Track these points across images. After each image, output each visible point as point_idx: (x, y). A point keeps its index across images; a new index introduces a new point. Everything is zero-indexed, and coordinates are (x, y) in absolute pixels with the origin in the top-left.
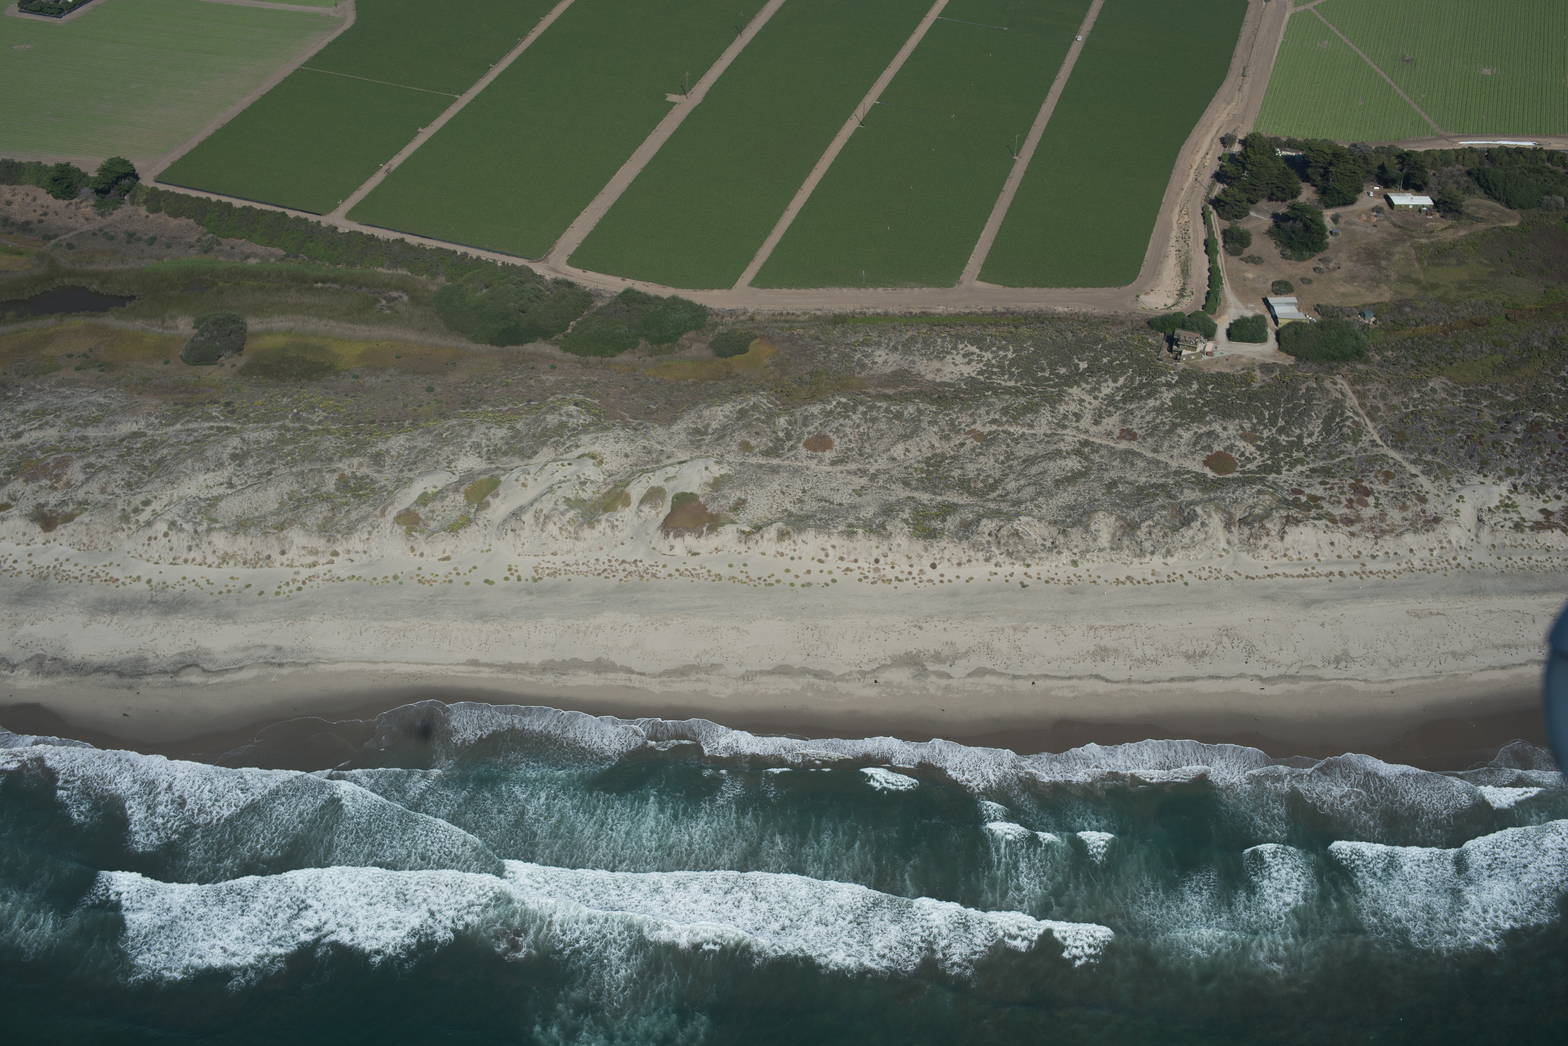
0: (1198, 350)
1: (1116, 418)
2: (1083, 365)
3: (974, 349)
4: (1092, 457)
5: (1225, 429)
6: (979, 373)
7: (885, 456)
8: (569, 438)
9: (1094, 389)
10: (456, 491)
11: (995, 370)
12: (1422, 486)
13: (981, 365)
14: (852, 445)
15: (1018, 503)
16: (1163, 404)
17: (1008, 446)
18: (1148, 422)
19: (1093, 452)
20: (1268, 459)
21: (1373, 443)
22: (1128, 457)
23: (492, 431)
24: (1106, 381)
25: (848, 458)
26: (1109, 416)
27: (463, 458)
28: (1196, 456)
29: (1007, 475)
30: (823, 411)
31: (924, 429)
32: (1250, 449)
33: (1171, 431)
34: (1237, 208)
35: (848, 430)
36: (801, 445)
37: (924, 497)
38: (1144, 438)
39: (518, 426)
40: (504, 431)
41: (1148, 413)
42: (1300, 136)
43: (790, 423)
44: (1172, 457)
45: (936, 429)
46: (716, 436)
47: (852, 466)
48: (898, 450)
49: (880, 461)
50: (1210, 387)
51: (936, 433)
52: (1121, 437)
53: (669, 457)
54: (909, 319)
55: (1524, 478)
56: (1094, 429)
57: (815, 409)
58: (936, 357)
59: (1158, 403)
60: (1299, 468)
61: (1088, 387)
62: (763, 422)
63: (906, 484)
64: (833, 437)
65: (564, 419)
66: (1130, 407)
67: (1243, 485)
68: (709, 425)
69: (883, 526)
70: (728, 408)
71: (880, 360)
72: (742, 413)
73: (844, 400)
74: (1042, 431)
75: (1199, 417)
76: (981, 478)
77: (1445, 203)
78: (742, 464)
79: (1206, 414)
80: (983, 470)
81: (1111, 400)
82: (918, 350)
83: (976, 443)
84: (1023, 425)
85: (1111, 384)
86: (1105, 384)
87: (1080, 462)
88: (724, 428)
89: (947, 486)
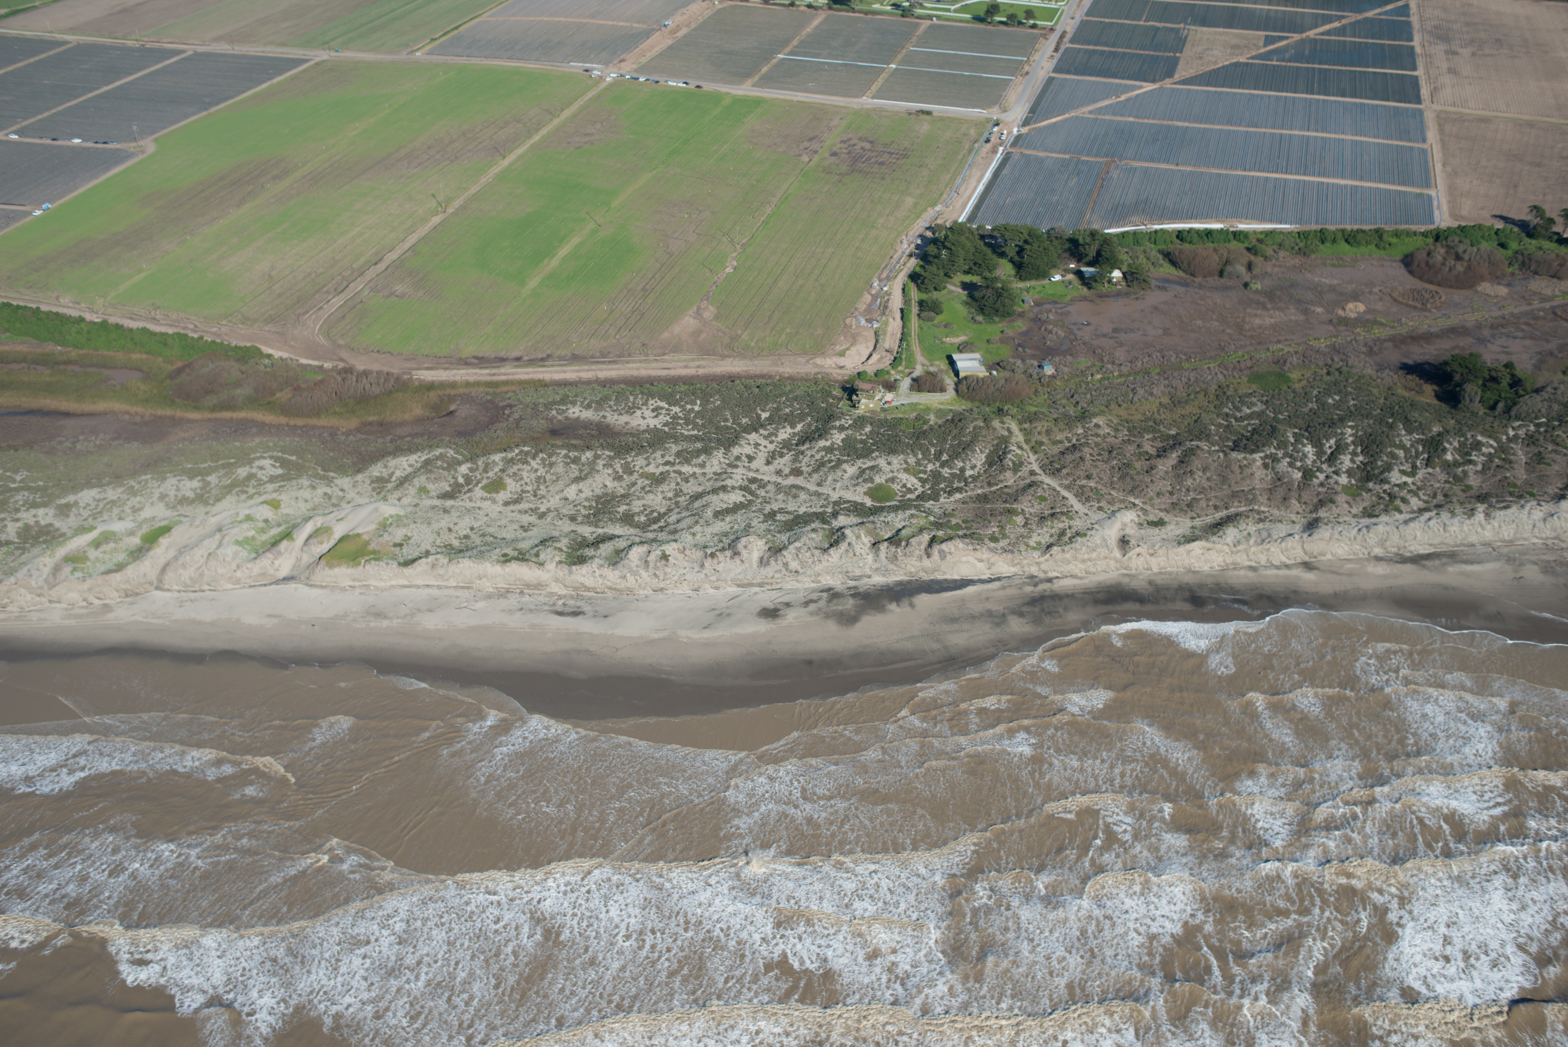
0: (876, 399)
1: (788, 458)
2: (765, 415)
3: (663, 404)
4: (758, 492)
5: (889, 463)
6: (664, 425)
7: (557, 497)
8: (254, 487)
9: (771, 435)
10: (131, 534)
11: (681, 421)
12: (1072, 507)
13: (668, 418)
15: (674, 532)
16: (833, 444)
17: (678, 484)
18: (817, 460)
19: (759, 487)
20: (929, 488)
21: (1032, 473)
22: (792, 490)
23: (183, 483)
24: (784, 427)
25: (522, 498)
26: (782, 457)
27: (149, 507)
28: (857, 488)
29: (672, 509)
30: (503, 459)
31: (598, 471)
32: (912, 481)
33: (836, 467)
34: (935, 283)
35: (525, 474)
36: (477, 489)
37: (586, 530)
38: (810, 474)
39: (209, 479)
40: (195, 483)
41: (818, 451)
43: (471, 470)
44: (834, 489)
45: (610, 471)
46: (398, 482)
47: (524, 506)
48: (571, 492)
49: (552, 500)
50: (882, 430)
51: (609, 475)
52: (789, 474)
53: (349, 502)
56: (766, 468)
57: (497, 457)
58: (627, 412)
59: (829, 443)
60: (958, 496)
62: (445, 469)
63: (573, 519)
64: (509, 480)
65: (254, 471)
66: (801, 448)
67: (898, 511)
68: (393, 473)
69: (536, 555)
70: (414, 458)
72: (427, 462)
73: (526, 449)
74: (713, 471)
75: (866, 453)
76: (646, 512)
77: (1132, 273)
78: (416, 505)
79: (873, 451)
80: (650, 507)
81: (786, 445)
82: (610, 407)
83: (647, 482)
84: (696, 465)
85: (789, 430)
86: (783, 431)
87: (744, 496)
88: (408, 476)
89: (611, 520)
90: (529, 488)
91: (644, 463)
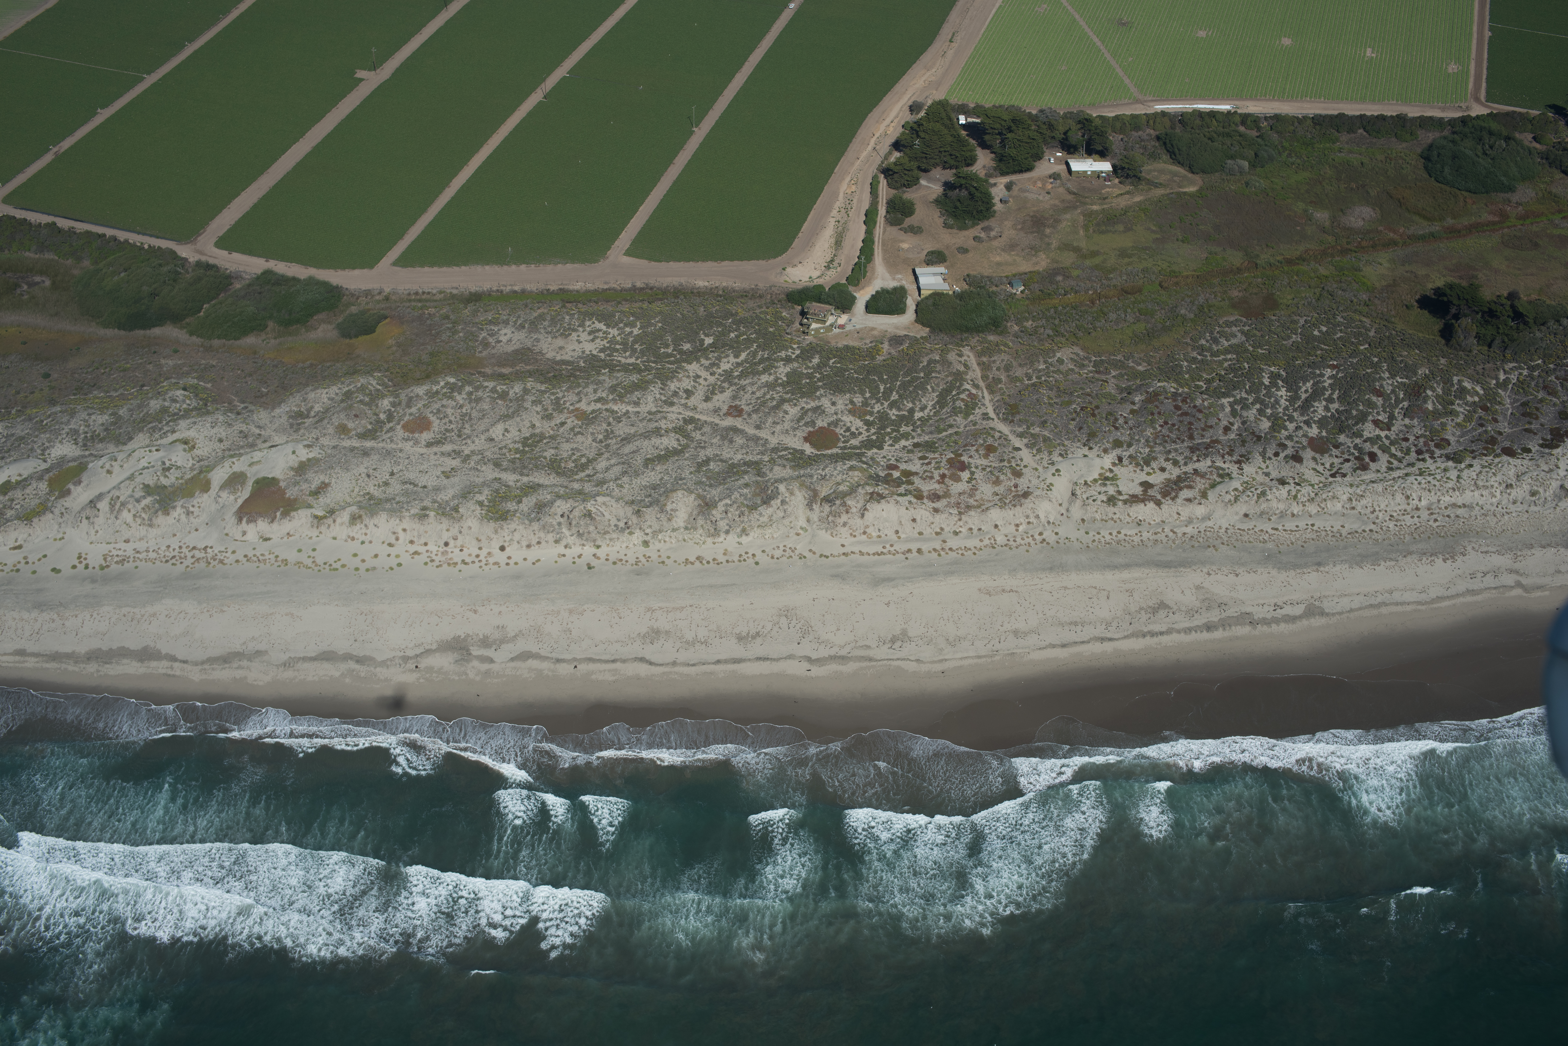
0: (828, 324)
1: (728, 394)
2: (708, 341)
3: (602, 326)
4: (693, 435)
5: (834, 404)
6: (601, 351)
7: (483, 437)
8: (167, 423)
9: (713, 365)
10: (40, 478)
11: (618, 347)
12: (1021, 460)
13: (605, 342)
14: (452, 426)
15: (601, 483)
16: (777, 379)
17: (609, 424)
18: (758, 398)
19: (696, 428)
20: (874, 434)
21: (986, 416)
22: (729, 434)
23: (93, 417)
24: (727, 356)
25: (445, 439)
26: (721, 392)
27: (59, 445)
28: (797, 432)
29: (602, 454)
30: (428, 392)
31: (526, 409)
32: (857, 424)
33: (777, 407)
34: (906, 178)
35: (449, 411)
36: (399, 427)
37: (510, 478)
38: (749, 415)
39: (121, 412)
40: (106, 417)
41: (759, 388)
42: (988, 102)
43: (393, 404)
44: (773, 433)
45: (539, 408)
46: (317, 418)
47: (448, 448)
48: (497, 431)
49: (477, 441)
50: (832, 361)
51: (538, 413)
52: (728, 414)
53: (265, 441)
54: (545, 296)
55: (1132, 450)
56: (702, 406)
57: (421, 390)
58: (562, 335)
59: (772, 378)
60: (903, 443)
61: (707, 363)
62: (366, 404)
63: (497, 465)
64: (432, 418)
65: (166, 404)
66: (743, 382)
67: (836, 462)
68: (312, 407)
69: (456, 509)
70: (334, 389)
71: (504, 339)
72: (348, 395)
73: (452, 380)
74: (647, 409)
75: (810, 392)
76: (574, 457)
77: (1123, 168)
78: (335, 447)
79: (817, 389)
80: (578, 450)
81: (728, 376)
82: (544, 328)
83: (577, 422)
84: (629, 403)
85: (732, 359)
86: (726, 360)
87: (678, 440)
88: (327, 410)
89: (537, 467)
91: (576, 398)
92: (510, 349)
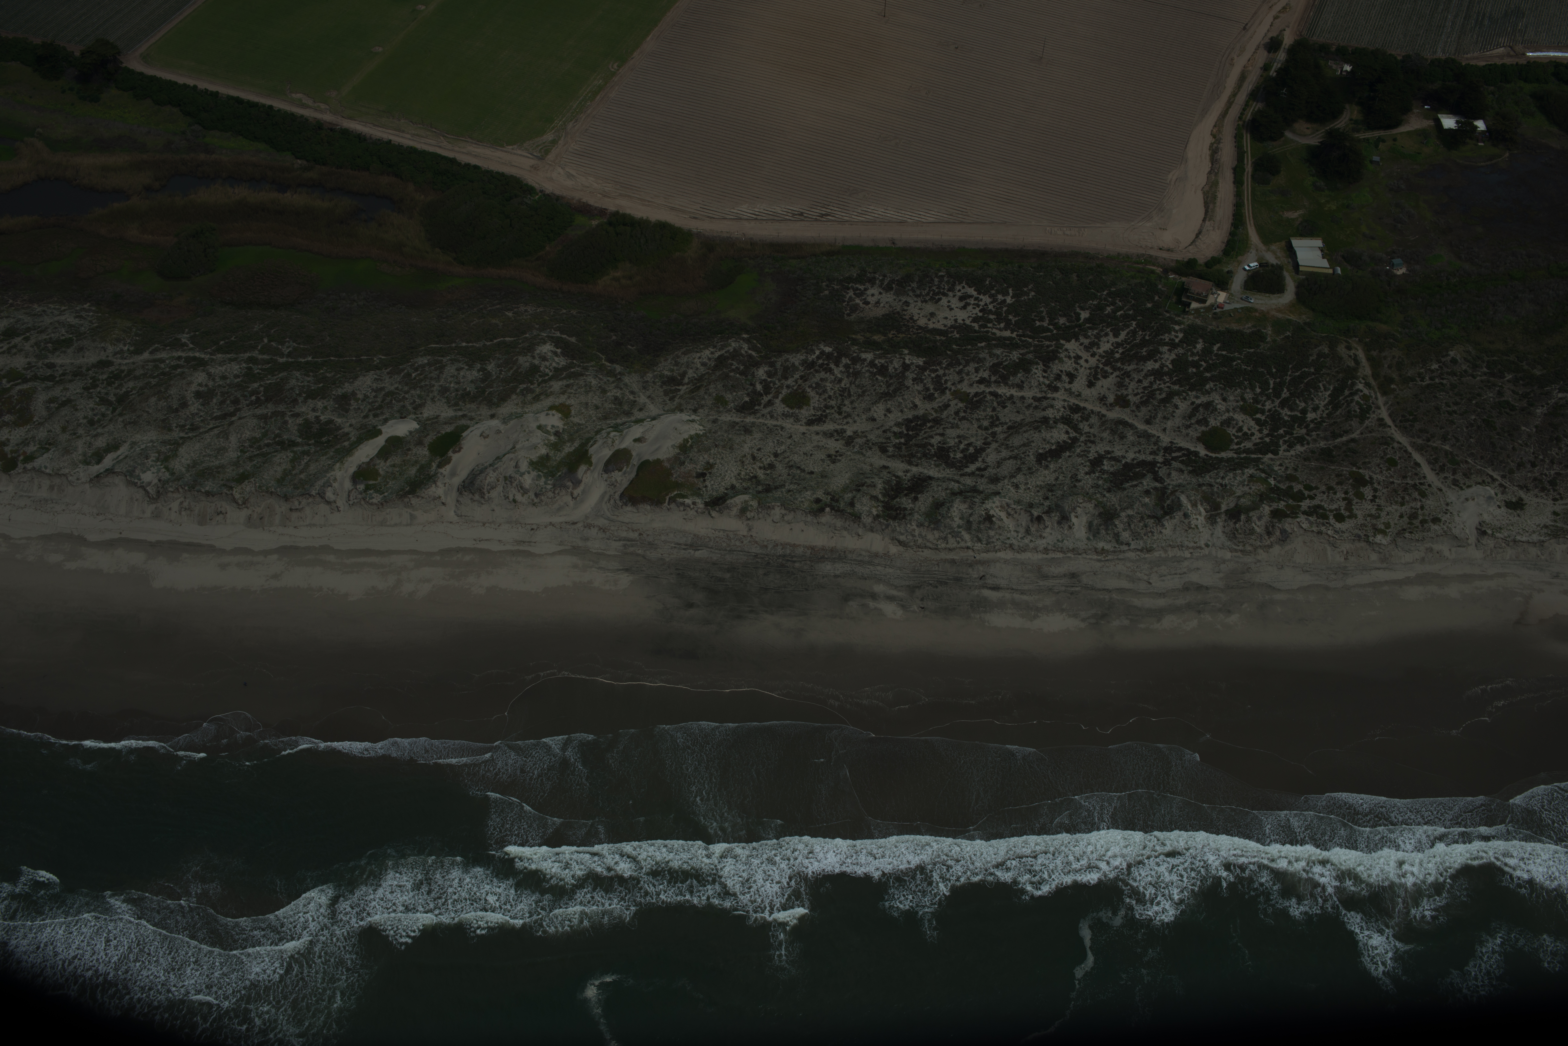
0: (1208, 303)
1: (1112, 379)
2: (1084, 315)
3: (972, 291)
4: (1081, 426)
5: (1224, 399)
6: (974, 320)
7: (864, 417)
8: (539, 385)
9: (1092, 344)
10: (419, 441)
11: (992, 317)
12: (1425, 477)
13: (977, 311)
15: (995, 480)
16: (1162, 366)
17: (994, 409)
18: (1145, 388)
19: (1083, 419)
20: (1267, 435)
21: (1381, 422)
22: (1118, 428)
23: (462, 373)
24: (1107, 335)
25: (826, 416)
26: (1105, 377)
27: (431, 404)
28: (1189, 431)
29: (989, 444)
30: (804, 362)
31: (908, 388)
32: (1249, 423)
33: (1166, 400)
34: (1271, 131)
35: (829, 385)
36: (778, 401)
37: (900, 467)
38: (1138, 407)
39: (489, 368)
40: (475, 373)
41: (1146, 376)
43: (769, 374)
44: (1164, 430)
45: (920, 387)
46: (692, 386)
47: (829, 426)
48: (879, 410)
49: (858, 421)
50: (1215, 348)
51: (919, 392)
52: (1114, 404)
53: (641, 410)
55: (1536, 471)
56: (1086, 392)
57: (796, 359)
58: (932, 299)
59: (1158, 365)
60: (1299, 448)
61: (1086, 342)
62: (741, 373)
63: (883, 450)
64: (812, 393)
65: (536, 362)
66: (1127, 367)
67: (1235, 468)
68: (685, 373)
69: (851, 504)
70: (707, 354)
71: (872, 300)
72: (721, 361)
73: (828, 350)
74: (1031, 394)
75: (1199, 384)
76: (962, 446)
78: (715, 421)
79: (1207, 380)
80: (965, 438)
81: (1110, 360)
82: (913, 290)
83: (961, 405)
84: (1012, 386)
85: (1112, 339)
86: (1105, 339)
87: (1067, 432)
88: (701, 378)
89: (925, 455)
90: (833, 403)
92: (879, 312)
